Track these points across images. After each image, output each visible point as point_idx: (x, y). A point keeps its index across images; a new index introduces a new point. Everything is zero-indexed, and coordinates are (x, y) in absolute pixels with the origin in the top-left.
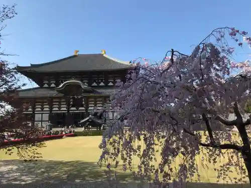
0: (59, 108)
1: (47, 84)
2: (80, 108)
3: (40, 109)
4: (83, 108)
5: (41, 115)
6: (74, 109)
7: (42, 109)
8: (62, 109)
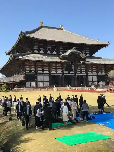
0: (56, 71)
1: (37, 50)
2: (71, 72)
3: (41, 72)
4: (73, 72)
5: (42, 76)
6: (67, 72)
7: (43, 71)
8: (58, 72)
